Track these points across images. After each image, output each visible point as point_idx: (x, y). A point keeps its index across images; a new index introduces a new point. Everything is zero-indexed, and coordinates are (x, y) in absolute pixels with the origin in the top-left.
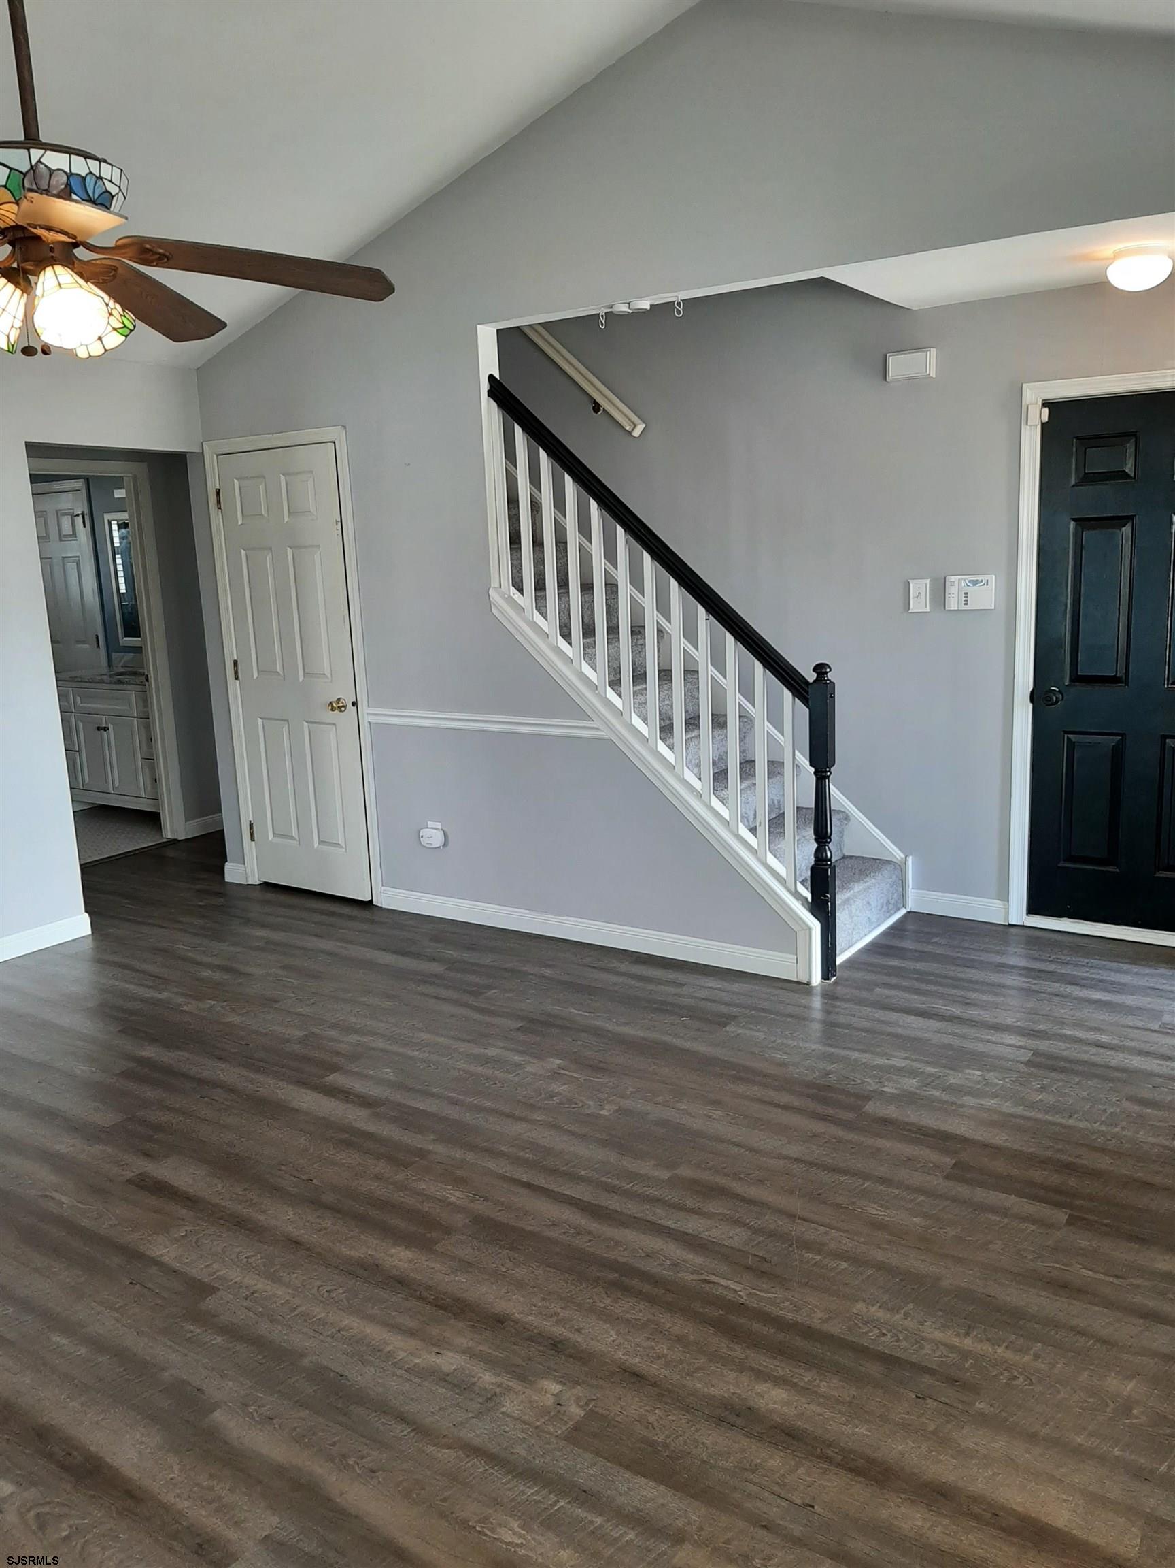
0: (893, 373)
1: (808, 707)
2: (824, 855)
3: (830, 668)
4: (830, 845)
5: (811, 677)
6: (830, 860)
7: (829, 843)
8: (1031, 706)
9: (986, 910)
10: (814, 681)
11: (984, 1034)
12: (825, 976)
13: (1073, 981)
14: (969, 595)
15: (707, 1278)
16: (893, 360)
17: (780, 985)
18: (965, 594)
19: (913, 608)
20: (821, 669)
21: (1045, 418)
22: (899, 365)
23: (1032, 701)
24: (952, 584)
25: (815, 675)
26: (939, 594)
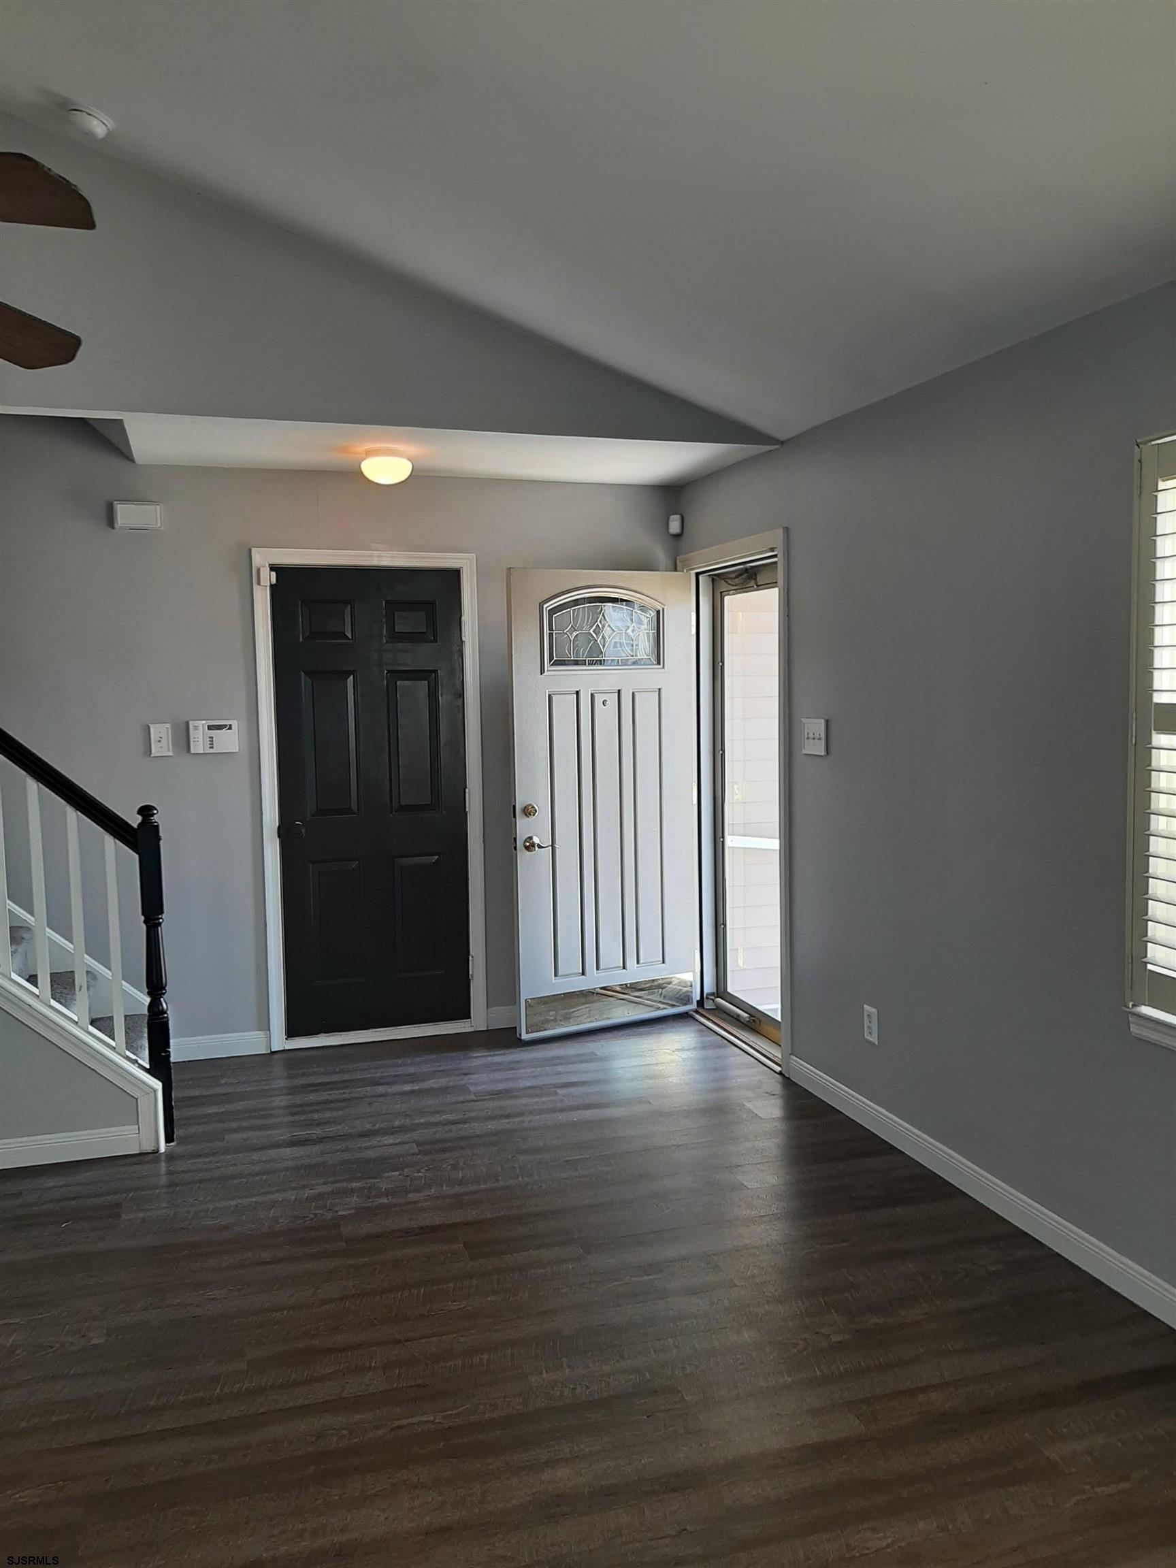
0: (120, 521)
1: (137, 853)
2: (161, 1008)
3: (156, 809)
4: (165, 996)
5: (135, 821)
6: (166, 1013)
7: (164, 994)
8: (278, 840)
9: (249, 1043)
10: (140, 825)
11: (365, 1142)
12: (169, 1138)
13: (376, 1083)
14: (214, 739)
15: (394, 1426)
16: (120, 508)
17: (127, 1161)
18: (210, 738)
19: (154, 752)
20: (146, 811)
21: (274, 581)
22: (126, 514)
23: (279, 837)
24: (196, 728)
25: (140, 818)
26: (183, 738)
